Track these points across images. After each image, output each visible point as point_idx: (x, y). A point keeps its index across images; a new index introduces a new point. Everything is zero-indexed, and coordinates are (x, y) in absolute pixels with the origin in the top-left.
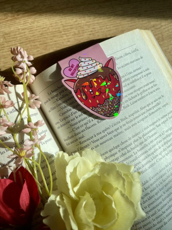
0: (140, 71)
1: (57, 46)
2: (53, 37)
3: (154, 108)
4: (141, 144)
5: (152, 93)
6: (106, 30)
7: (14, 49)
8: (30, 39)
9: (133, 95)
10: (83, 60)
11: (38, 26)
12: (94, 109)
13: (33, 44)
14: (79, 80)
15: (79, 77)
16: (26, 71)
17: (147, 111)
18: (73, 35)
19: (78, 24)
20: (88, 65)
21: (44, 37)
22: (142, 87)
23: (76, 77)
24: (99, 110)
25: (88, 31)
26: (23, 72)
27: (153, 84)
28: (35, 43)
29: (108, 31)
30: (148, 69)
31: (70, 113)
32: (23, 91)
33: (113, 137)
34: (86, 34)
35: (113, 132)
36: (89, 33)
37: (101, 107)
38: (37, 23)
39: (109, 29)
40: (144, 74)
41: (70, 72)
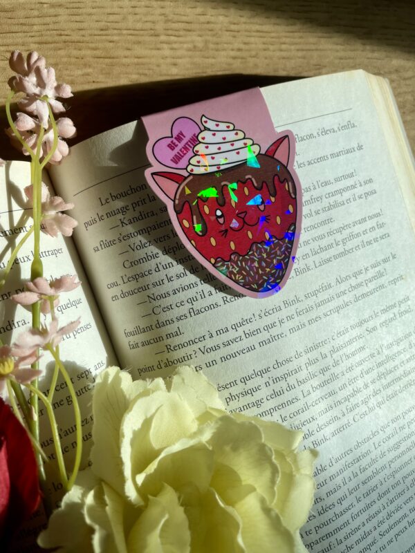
0: (349, 182)
1: (141, 71)
2: (134, 43)
3: (369, 285)
4: (323, 371)
5: (369, 243)
6: (278, 54)
7: (20, 55)
8: (67, 38)
9: (324, 243)
10: (211, 125)
12: (219, 264)
13: (75, 53)
14: (191, 177)
15: (192, 170)
16: (46, 127)
17: (350, 290)
18: (189, 50)
19: (208, 23)
20: (223, 141)
21: (109, 38)
22: (348, 226)
23: (186, 169)
24: (233, 270)
25: (231, 46)
26: (38, 126)
27: (375, 220)
28: (80, 50)
29: (284, 58)
30: (370, 181)
31: (152, 264)
32: (28, 183)
33: (257, 346)
34: (223, 53)
35: (258, 331)
36: (233, 53)
37: (239, 262)
39: (284, 54)
40: (359, 191)
41: (173, 153)
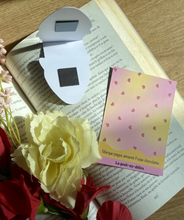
0: (96, 40)
1: (27, 28)
2: (23, 20)
4: (100, 103)
5: (109, 58)
8: (4, 26)
11: (9, 13)
17: (105, 75)
18: (40, 15)
19: (44, 4)
22: (99, 55)
25: (53, 9)
27: (110, 49)
28: (8, 28)
38: (9, 10)
